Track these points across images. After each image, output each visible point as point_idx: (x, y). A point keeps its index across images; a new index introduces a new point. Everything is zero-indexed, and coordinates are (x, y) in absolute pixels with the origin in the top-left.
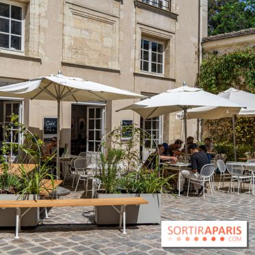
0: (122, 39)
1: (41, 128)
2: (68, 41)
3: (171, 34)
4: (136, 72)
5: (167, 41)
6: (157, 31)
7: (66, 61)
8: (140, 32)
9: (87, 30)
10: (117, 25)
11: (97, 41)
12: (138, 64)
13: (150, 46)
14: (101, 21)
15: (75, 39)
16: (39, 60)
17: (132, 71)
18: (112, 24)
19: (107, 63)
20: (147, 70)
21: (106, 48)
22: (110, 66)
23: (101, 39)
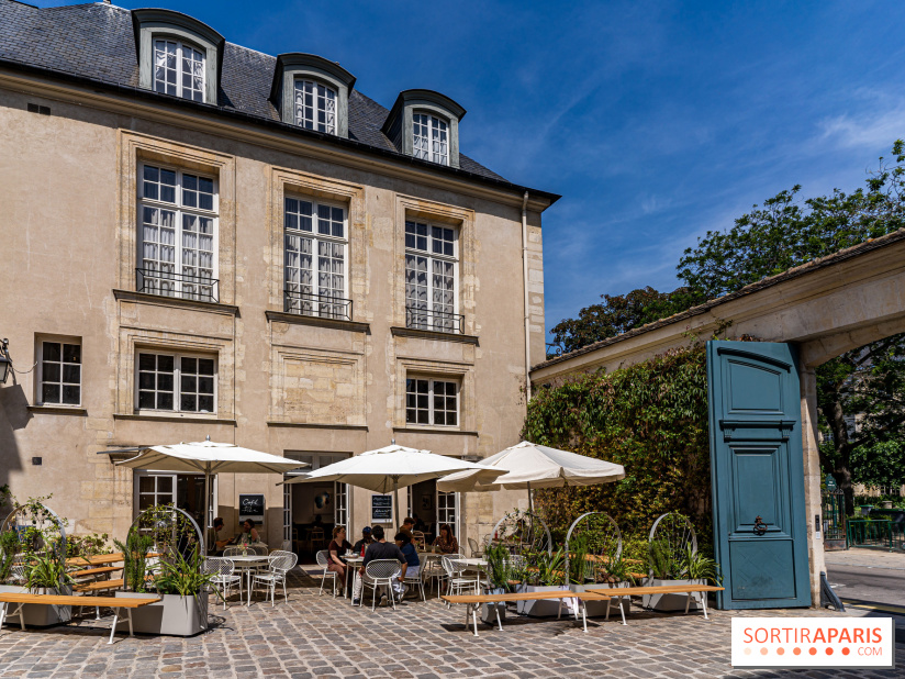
0: (369, 383)
1: (237, 507)
2: (276, 395)
3: (466, 367)
4: (399, 426)
5: (461, 377)
6: (437, 364)
7: (275, 420)
8: (404, 370)
9: (308, 377)
10: (360, 365)
11: (326, 390)
12: (402, 415)
13: (431, 385)
14: (332, 363)
15: (290, 391)
16: (234, 423)
17: (389, 425)
18: (351, 364)
19: (344, 418)
20: (426, 421)
21: (342, 397)
22: (351, 421)
23: (333, 386)
